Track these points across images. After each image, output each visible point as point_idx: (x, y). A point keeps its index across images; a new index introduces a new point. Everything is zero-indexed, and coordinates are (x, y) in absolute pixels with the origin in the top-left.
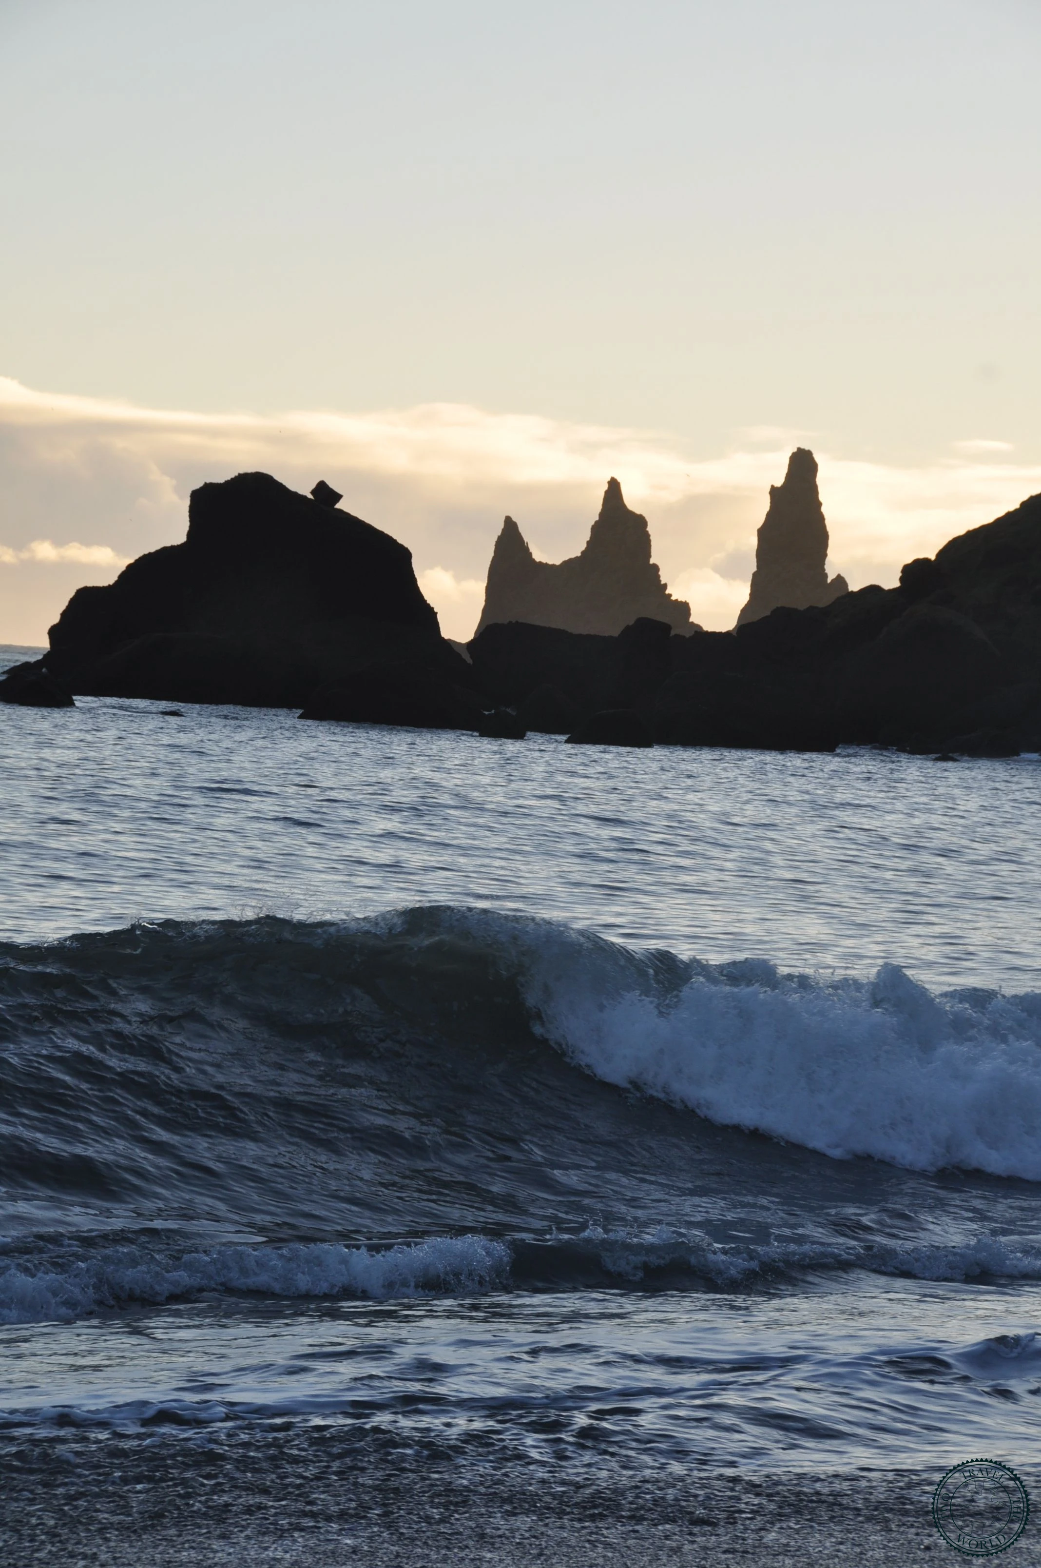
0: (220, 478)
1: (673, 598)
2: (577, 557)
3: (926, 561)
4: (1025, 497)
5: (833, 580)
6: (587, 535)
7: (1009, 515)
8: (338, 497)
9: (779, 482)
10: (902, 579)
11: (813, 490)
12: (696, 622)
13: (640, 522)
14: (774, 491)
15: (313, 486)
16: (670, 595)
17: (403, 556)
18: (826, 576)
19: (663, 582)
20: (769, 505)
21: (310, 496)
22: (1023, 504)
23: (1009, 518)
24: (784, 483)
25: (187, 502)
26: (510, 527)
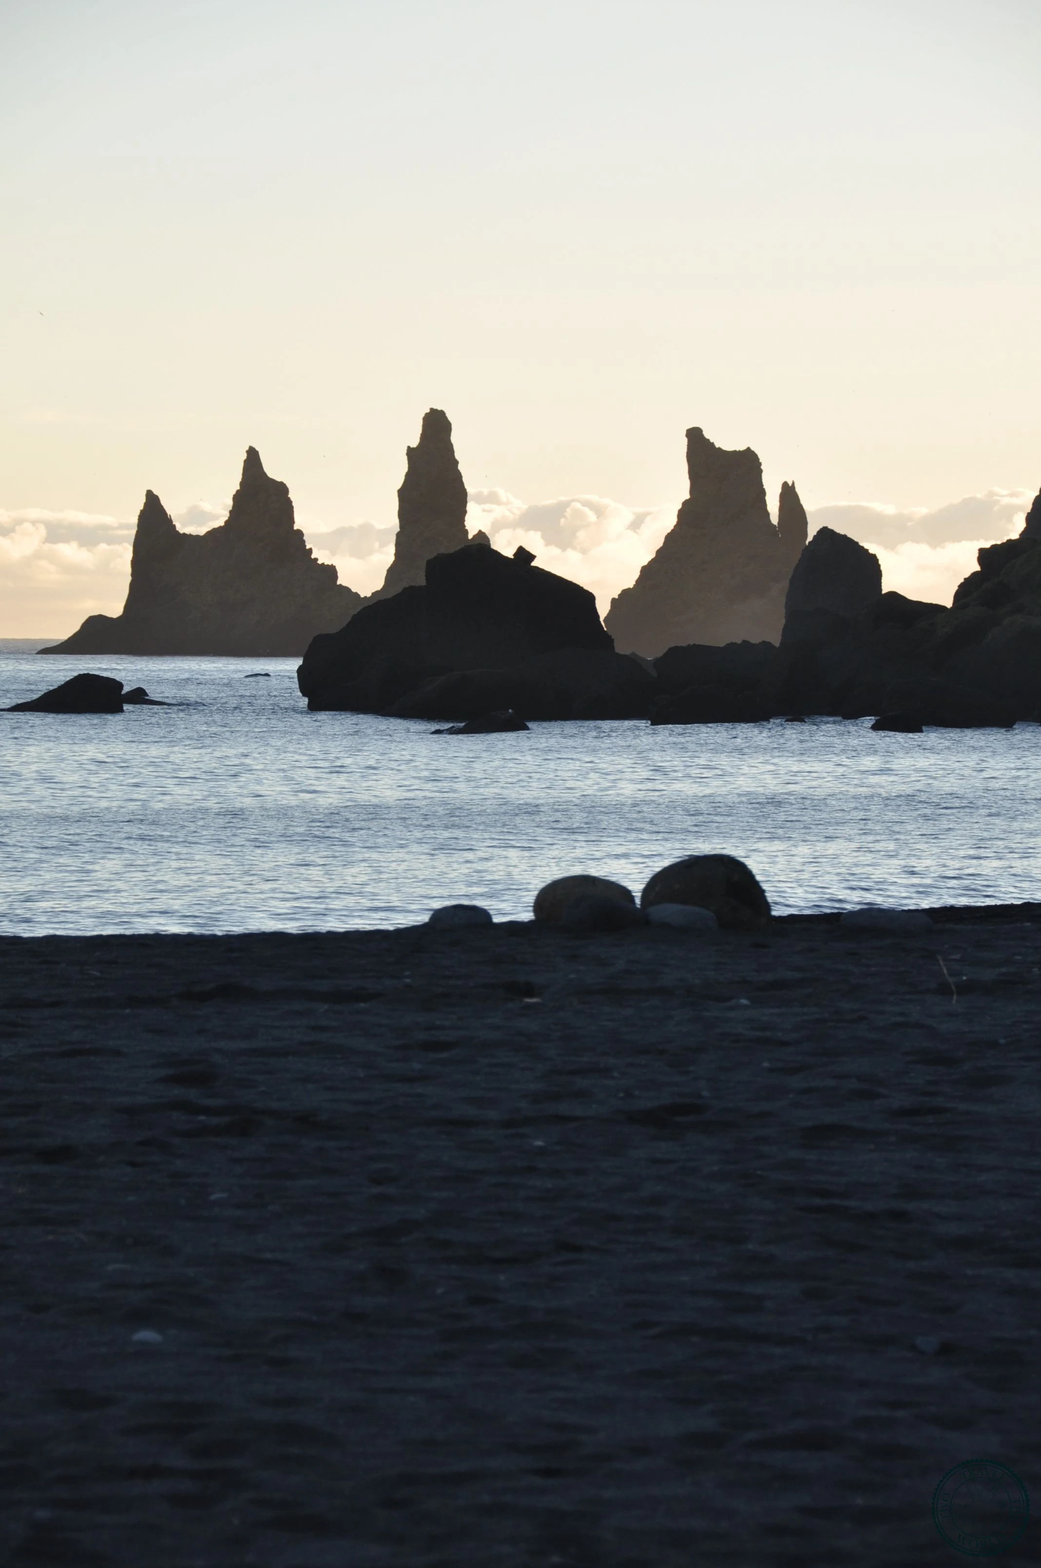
1: (320, 562)
2: (220, 527)
5: (474, 536)
6: (229, 505)
8: (533, 557)
9: (415, 443)
11: (449, 448)
12: (344, 584)
13: (281, 488)
14: (410, 452)
16: (316, 559)
18: (466, 532)
19: (308, 547)
20: (407, 466)
24: (420, 443)
26: (152, 500)
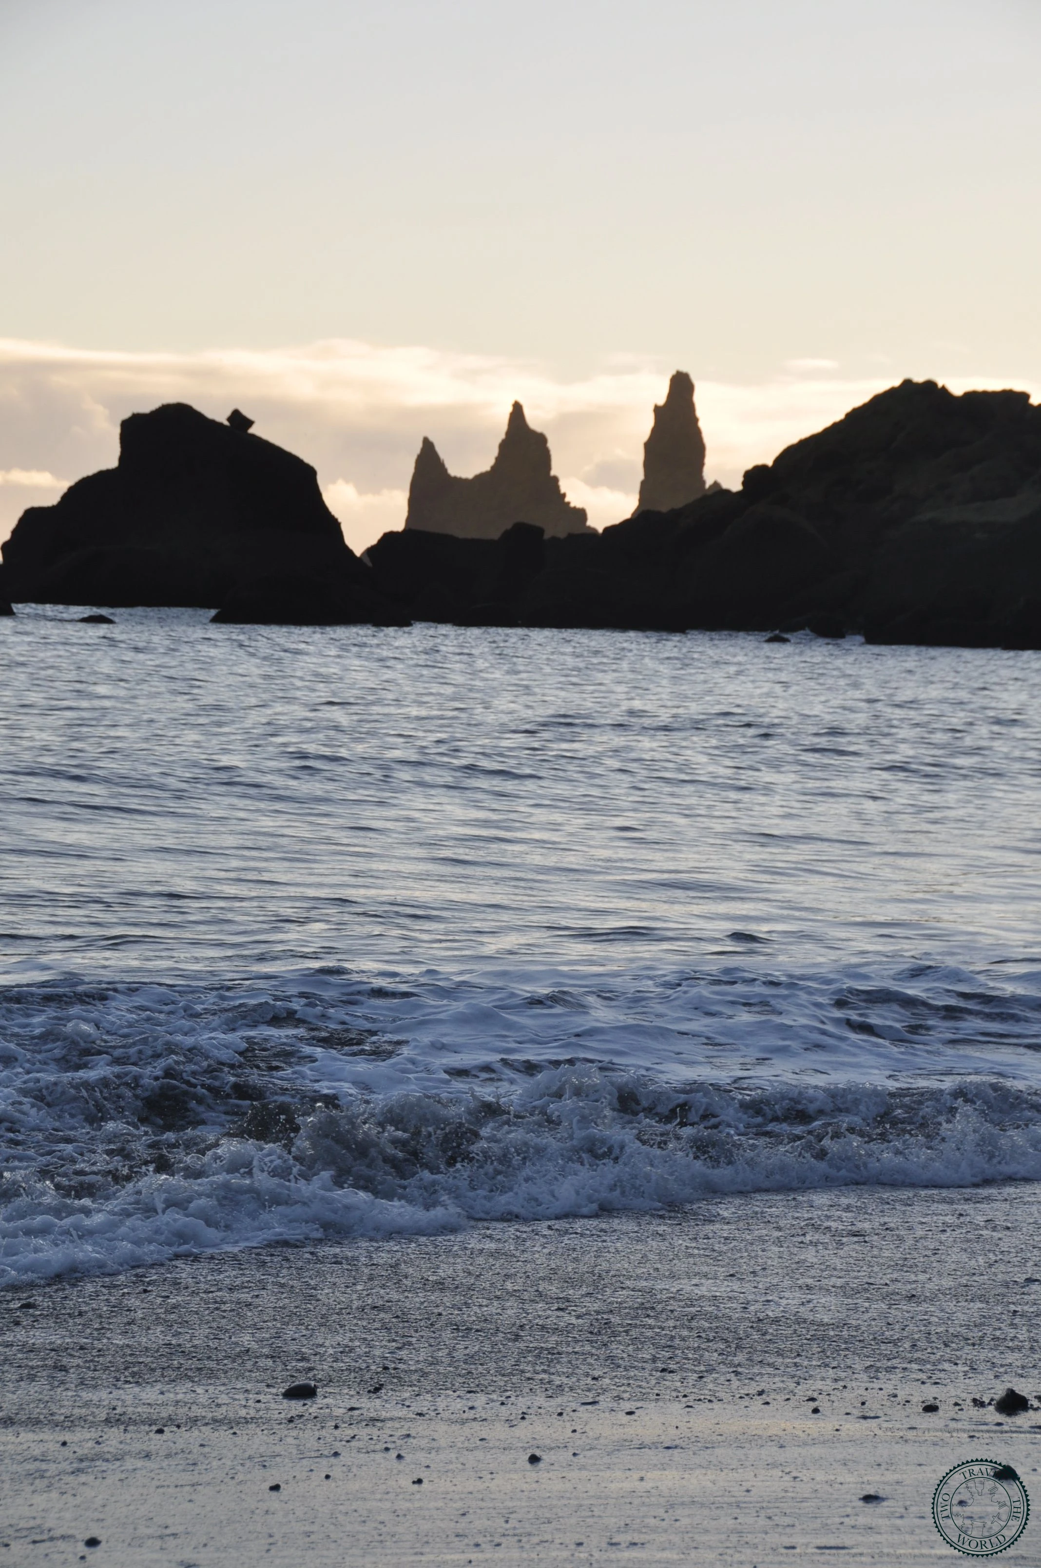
0: (147, 408)
1: (572, 505)
2: (487, 472)
3: (764, 467)
4: (849, 409)
6: (495, 452)
7: (835, 426)
8: (250, 423)
9: (661, 400)
10: (744, 483)
11: (691, 407)
12: (591, 525)
13: (540, 440)
14: (657, 409)
15: (228, 413)
16: (569, 503)
17: (309, 473)
18: (704, 482)
19: (562, 492)
20: (653, 422)
21: (226, 423)
22: (849, 416)
23: (835, 428)
24: (666, 402)
25: (118, 430)
26: (428, 448)
